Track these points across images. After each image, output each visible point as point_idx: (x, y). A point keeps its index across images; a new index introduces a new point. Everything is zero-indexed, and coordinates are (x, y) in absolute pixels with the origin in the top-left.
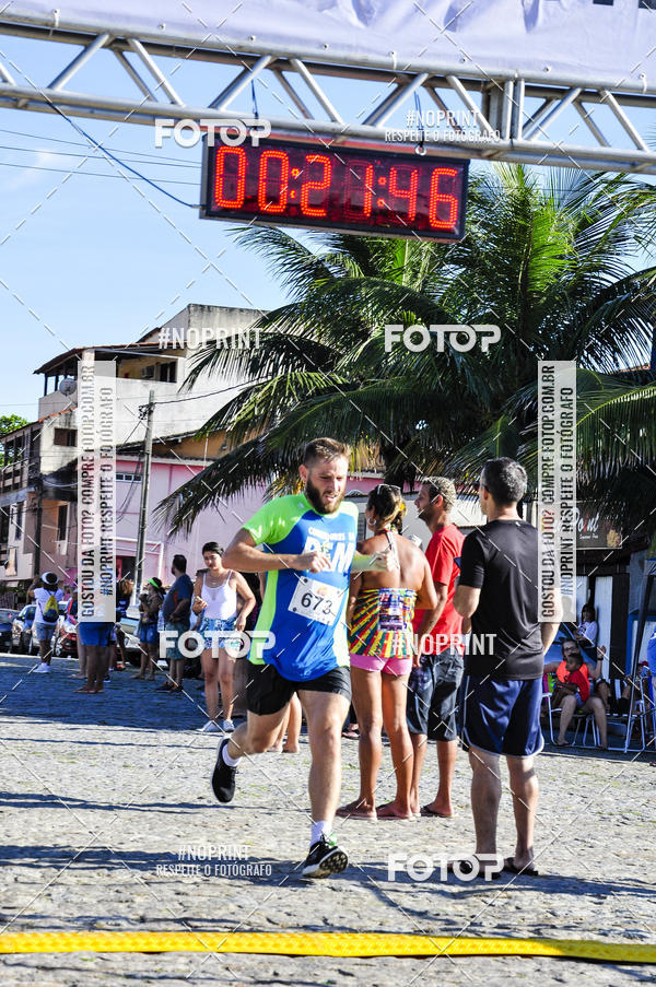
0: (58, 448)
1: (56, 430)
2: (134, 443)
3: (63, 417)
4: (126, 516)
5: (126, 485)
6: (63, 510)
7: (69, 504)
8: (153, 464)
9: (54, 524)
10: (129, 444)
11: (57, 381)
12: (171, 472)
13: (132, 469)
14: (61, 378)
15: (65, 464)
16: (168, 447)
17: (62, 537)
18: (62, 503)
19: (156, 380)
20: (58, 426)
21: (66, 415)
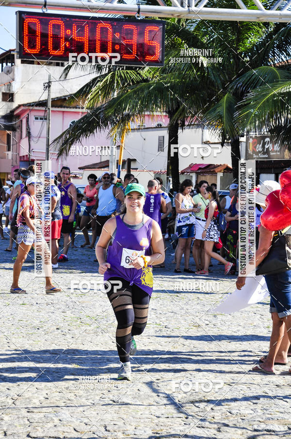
0: (4, 103)
1: (3, 94)
2: (43, 101)
3: (6, 86)
4: (40, 139)
5: (39, 122)
6: (9, 136)
7: (12, 132)
8: (52, 111)
9: (5, 144)
10: (40, 101)
11: (2, 66)
12: (63, 115)
13: (42, 114)
14: (4, 64)
15: (9, 112)
16: (60, 102)
17: (9, 150)
18: (8, 132)
19: (54, 65)
20: (4, 92)
21: (8, 85)
